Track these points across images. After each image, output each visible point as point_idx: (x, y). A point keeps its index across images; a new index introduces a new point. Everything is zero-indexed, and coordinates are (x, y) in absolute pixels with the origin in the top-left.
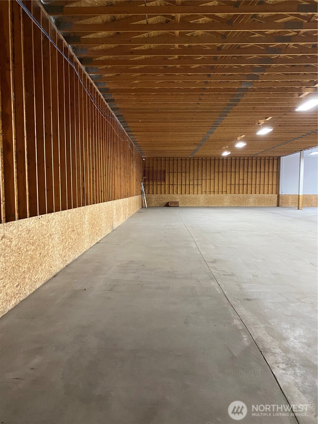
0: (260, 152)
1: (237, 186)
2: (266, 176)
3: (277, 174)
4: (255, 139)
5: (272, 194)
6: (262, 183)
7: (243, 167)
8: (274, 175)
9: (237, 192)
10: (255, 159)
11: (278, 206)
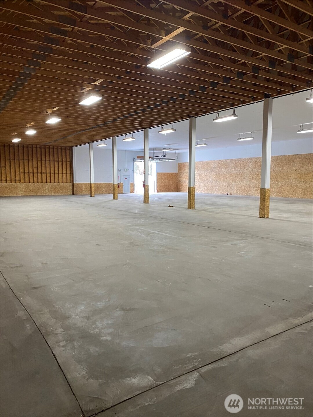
0: (52, 141)
1: (31, 175)
2: (60, 165)
3: (70, 163)
4: (45, 128)
5: (67, 182)
6: (56, 172)
7: (36, 155)
8: (67, 165)
9: (31, 180)
10: (48, 148)
11: (73, 194)
